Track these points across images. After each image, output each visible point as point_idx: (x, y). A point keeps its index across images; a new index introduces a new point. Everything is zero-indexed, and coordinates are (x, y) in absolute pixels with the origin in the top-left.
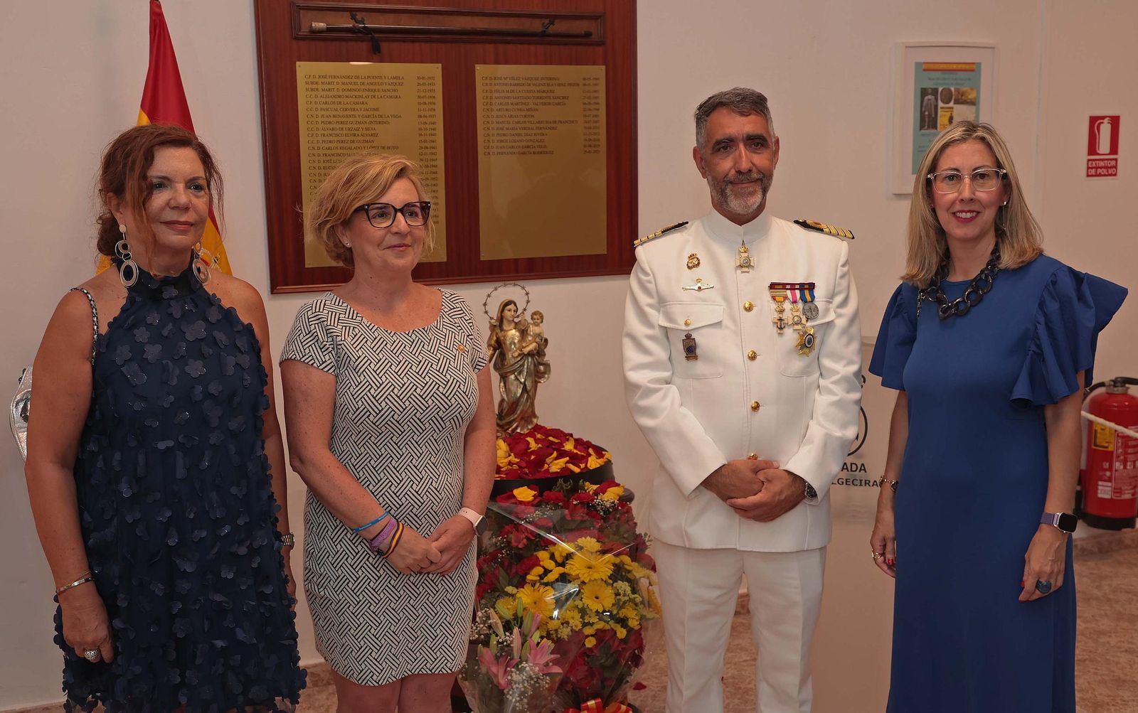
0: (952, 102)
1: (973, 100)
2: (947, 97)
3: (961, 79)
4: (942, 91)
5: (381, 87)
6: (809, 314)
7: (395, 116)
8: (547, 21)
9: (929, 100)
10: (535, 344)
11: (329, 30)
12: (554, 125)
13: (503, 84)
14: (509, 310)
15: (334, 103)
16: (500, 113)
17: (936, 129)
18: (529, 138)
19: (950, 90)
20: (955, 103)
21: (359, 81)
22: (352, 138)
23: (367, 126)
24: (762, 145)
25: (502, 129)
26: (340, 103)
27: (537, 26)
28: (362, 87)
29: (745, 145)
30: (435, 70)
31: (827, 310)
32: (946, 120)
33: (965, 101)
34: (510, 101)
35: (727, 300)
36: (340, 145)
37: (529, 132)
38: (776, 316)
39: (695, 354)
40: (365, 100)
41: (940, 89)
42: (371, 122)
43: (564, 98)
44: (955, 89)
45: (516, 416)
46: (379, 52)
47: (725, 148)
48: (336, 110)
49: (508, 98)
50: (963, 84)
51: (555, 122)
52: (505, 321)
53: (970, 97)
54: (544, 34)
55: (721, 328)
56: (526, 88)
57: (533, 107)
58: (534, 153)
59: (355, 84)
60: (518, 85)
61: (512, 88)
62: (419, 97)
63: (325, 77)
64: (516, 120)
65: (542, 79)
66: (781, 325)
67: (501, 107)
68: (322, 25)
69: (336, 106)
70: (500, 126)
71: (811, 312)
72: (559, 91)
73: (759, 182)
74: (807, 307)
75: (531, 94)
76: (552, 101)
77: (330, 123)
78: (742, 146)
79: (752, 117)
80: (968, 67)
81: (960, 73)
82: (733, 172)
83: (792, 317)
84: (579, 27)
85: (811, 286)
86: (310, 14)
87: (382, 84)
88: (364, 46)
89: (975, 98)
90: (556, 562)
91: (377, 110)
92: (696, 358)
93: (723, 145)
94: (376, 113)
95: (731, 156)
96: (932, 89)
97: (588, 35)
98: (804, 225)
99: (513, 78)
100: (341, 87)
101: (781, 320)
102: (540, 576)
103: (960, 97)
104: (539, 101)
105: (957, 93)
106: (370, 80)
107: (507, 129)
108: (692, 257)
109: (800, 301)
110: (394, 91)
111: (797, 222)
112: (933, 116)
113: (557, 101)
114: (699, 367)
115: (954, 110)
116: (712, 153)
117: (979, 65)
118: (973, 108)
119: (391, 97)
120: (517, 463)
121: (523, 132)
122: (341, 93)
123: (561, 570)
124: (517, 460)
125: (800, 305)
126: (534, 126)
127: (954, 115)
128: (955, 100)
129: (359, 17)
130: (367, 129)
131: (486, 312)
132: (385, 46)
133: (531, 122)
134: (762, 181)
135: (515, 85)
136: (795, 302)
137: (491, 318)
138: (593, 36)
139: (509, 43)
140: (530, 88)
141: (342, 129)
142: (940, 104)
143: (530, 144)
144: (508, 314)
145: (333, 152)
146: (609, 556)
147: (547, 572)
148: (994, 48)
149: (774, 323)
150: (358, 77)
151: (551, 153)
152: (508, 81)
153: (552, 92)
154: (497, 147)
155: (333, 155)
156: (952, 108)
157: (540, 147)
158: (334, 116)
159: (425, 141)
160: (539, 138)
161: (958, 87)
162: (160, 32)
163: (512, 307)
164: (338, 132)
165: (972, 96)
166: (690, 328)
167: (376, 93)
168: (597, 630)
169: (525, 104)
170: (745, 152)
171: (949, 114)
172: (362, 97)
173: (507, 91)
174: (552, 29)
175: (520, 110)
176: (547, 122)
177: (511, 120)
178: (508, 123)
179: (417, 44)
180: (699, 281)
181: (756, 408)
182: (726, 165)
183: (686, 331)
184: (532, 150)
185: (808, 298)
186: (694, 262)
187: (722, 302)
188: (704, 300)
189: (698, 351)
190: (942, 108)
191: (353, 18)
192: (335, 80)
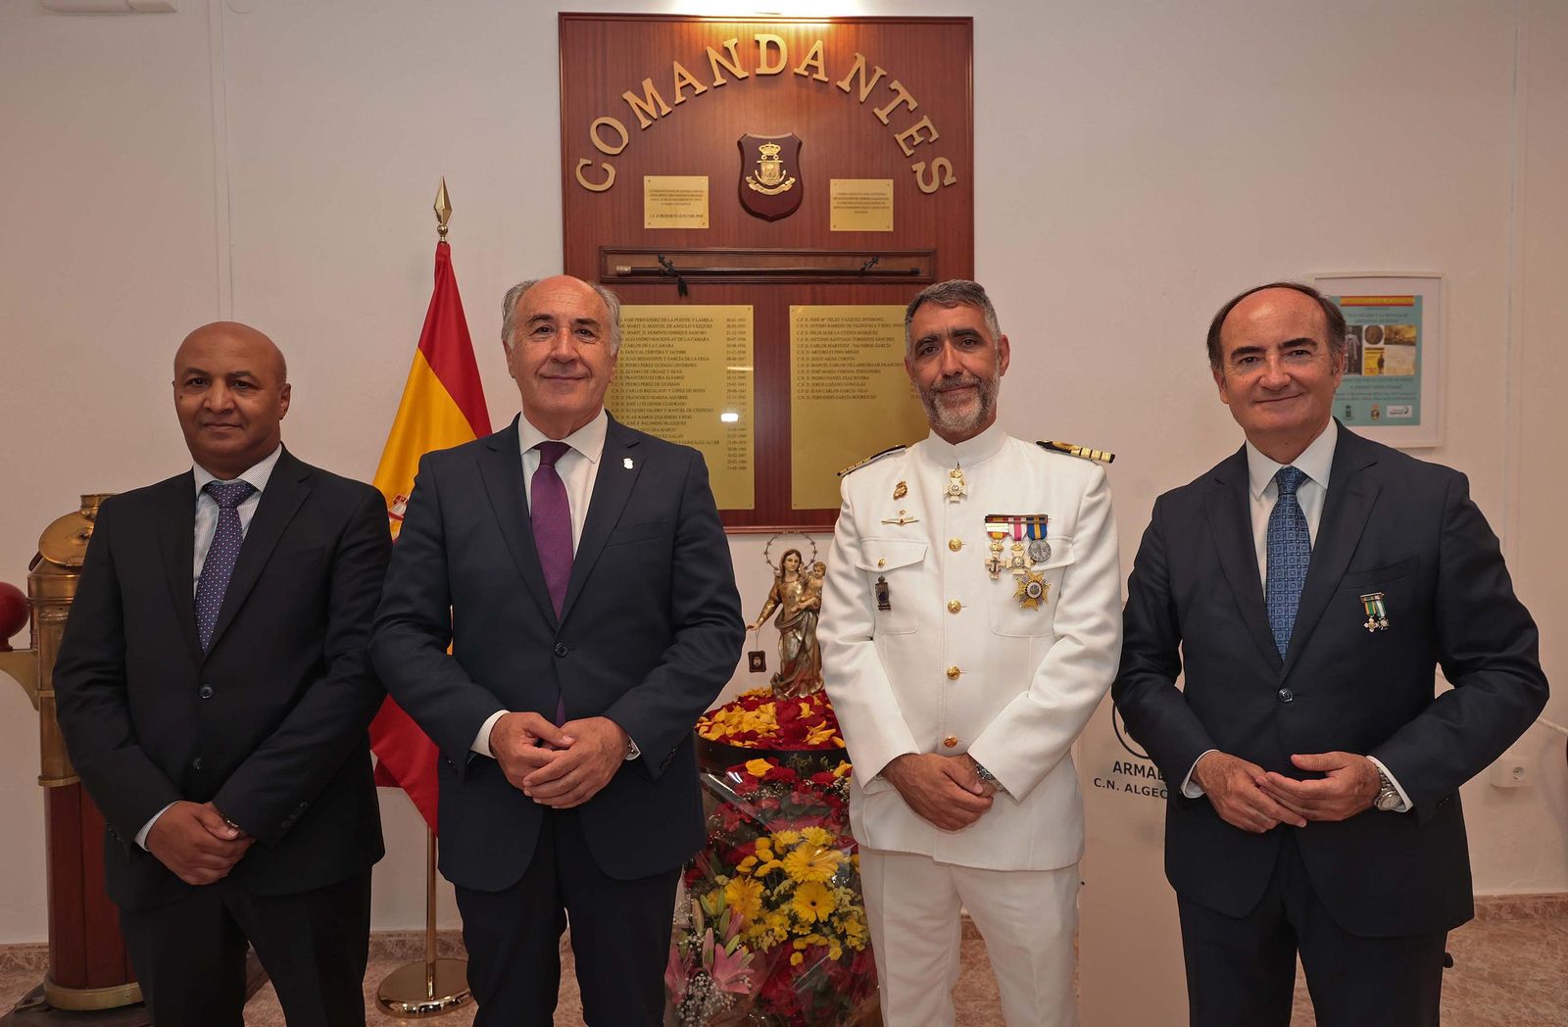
0: (1383, 341)
1: (1413, 340)
2: (1375, 336)
3: (1395, 315)
4: (1367, 330)
5: (688, 330)
6: (1037, 555)
7: (702, 359)
8: (870, 259)
9: (1350, 339)
10: (814, 599)
11: (634, 273)
12: (878, 368)
13: (821, 326)
14: (791, 560)
15: (639, 345)
16: (816, 355)
17: (1360, 373)
18: (849, 381)
19: (1380, 329)
20: (1385, 344)
21: (665, 323)
22: (657, 381)
23: (673, 368)
24: (975, 342)
25: (818, 372)
26: (646, 346)
27: (857, 264)
28: (669, 330)
29: (951, 343)
30: (745, 313)
31: (1063, 552)
32: (1374, 364)
33: (1401, 340)
34: (827, 343)
35: (932, 537)
36: (643, 388)
37: (849, 375)
38: (990, 556)
39: (888, 602)
40: (671, 343)
41: (1365, 327)
42: (677, 365)
43: (889, 339)
44: (1386, 328)
45: (793, 678)
46: (686, 294)
47: (929, 350)
48: (641, 352)
49: (826, 339)
50: (1396, 321)
51: (878, 365)
52: (787, 572)
53: (1407, 336)
54: (862, 273)
55: (921, 570)
56: (845, 329)
57: (854, 349)
58: (854, 397)
59: (662, 326)
60: (836, 326)
61: (830, 329)
62: (729, 339)
63: (631, 320)
64: (834, 362)
65: (864, 319)
66: (995, 568)
67: (817, 349)
68: (627, 269)
69: (641, 349)
70: (816, 369)
71: (1040, 554)
72: (883, 333)
73: (975, 390)
74: (1034, 546)
75: (851, 336)
76: (875, 343)
77: (634, 365)
78: (947, 344)
79: (960, 309)
80: (1403, 301)
81: (1391, 308)
82: (940, 376)
83: (1012, 558)
84: (905, 265)
85: (1043, 520)
86: (618, 258)
87: (689, 326)
88: (673, 289)
89: (1415, 338)
90: (775, 853)
91: (684, 352)
92: (888, 608)
93: (926, 346)
94: (682, 356)
95: (938, 358)
96: (1354, 327)
97: (914, 273)
98: (1048, 446)
99: (831, 319)
100: (647, 329)
101: (995, 561)
102: (752, 867)
103: (1393, 336)
104: (860, 342)
105: (1388, 332)
106: (676, 323)
107: (824, 372)
108: (901, 485)
109: (1027, 538)
110: (702, 333)
111: (1039, 443)
112: (1356, 357)
113: (879, 343)
114: (893, 619)
115: (1385, 351)
116: (916, 359)
117: (1420, 298)
118: (1412, 349)
119: (698, 339)
120: (775, 731)
121: (842, 375)
122: (647, 336)
123: (776, 863)
124: (777, 727)
125: (1026, 543)
126: (855, 369)
127: (1385, 357)
128: (1385, 340)
129: (667, 260)
130: (673, 372)
131: (769, 562)
132: (693, 289)
133: (851, 365)
134: (979, 388)
135: (833, 326)
136: (1018, 539)
137: (776, 569)
138: (921, 274)
139: (827, 282)
140: (850, 329)
141: (647, 372)
142: (1365, 344)
143: (848, 388)
144: (788, 564)
145: (637, 394)
146: (837, 854)
147: (761, 863)
148: (1440, 278)
149: (987, 565)
150: (665, 320)
151: (874, 397)
152: (826, 322)
153: (875, 333)
154: (812, 391)
155: (637, 397)
156: (1383, 349)
157: (861, 391)
158: (639, 359)
159: (734, 384)
160: (860, 381)
161: (1389, 324)
162: (443, 273)
163: (793, 556)
164: (642, 375)
165: (1411, 334)
166: (883, 569)
167: (683, 336)
168: (809, 945)
169: (844, 346)
170: (952, 352)
171: (1378, 356)
172: (668, 339)
173: (825, 333)
174: (875, 268)
175: (839, 352)
176: (869, 365)
177: (829, 362)
178: (825, 365)
179: (728, 286)
180: (901, 513)
181: (953, 675)
182: (931, 369)
183: (880, 573)
184: (851, 394)
185: (1038, 533)
186: (901, 492)
187: (926, 539)
188: (904, 536)
189: (891, 599)
190: (1367, 349)
191: (661, 260)
192: (641, 323)
